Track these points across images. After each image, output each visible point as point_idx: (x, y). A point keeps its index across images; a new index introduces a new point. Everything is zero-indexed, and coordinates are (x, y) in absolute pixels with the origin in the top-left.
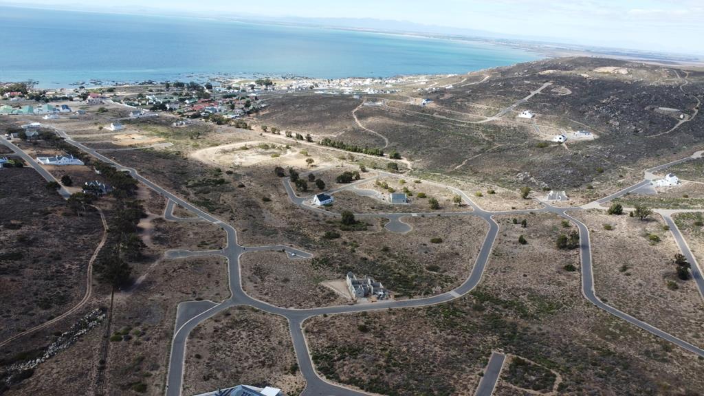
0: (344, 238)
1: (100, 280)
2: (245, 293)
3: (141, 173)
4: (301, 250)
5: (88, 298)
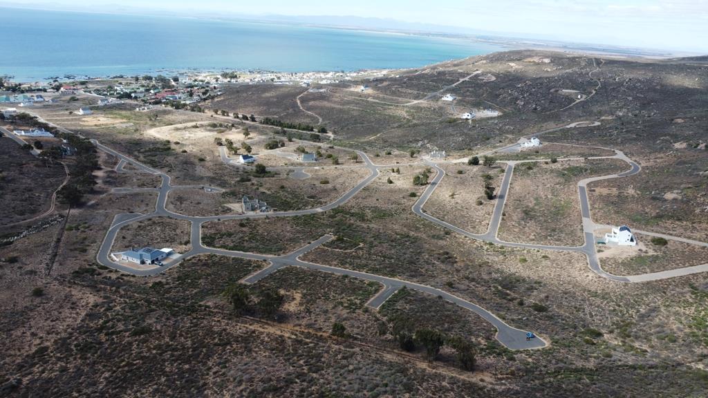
0: (254, 181)
2: (166, 210)
3: (102, 143)
4: (216, 188)
5: (52, 210)
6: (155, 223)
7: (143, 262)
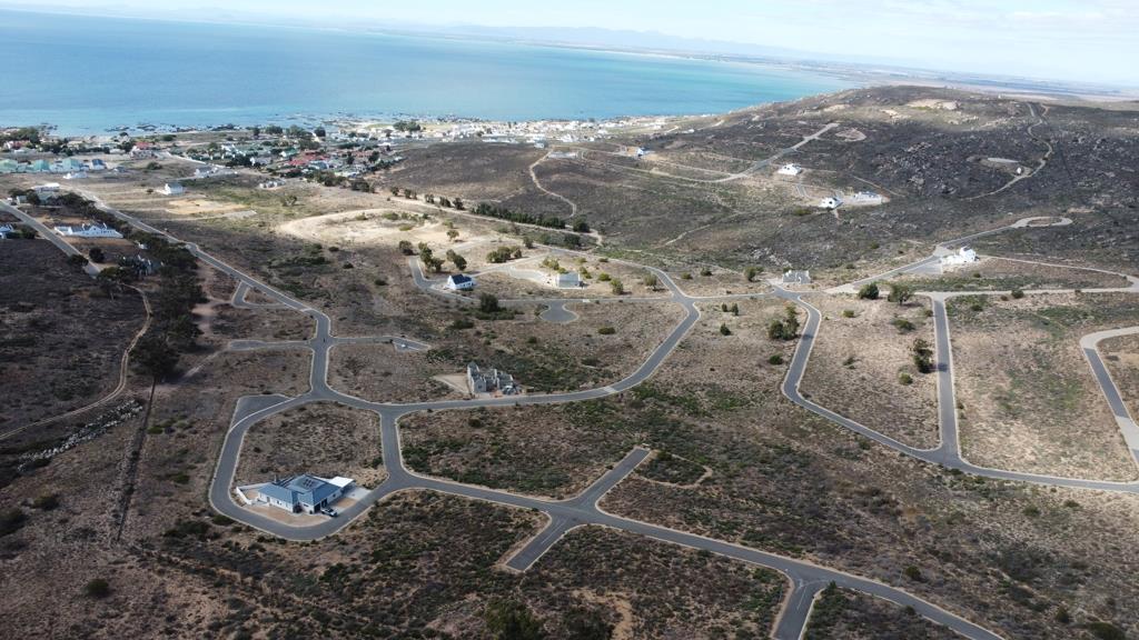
0: (479, 328)
1: (137, 371)
2: (330, 387)
3: (205, 250)
4: (416, 341)
5: (121, 389)
6: (312, 416)
7: (298, 509)
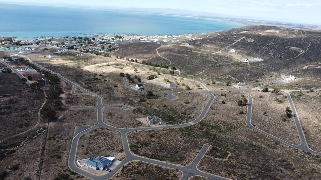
0: (148, 102)
1: (43, 117)
2: (104, 123)
3: (62, 76)
4: (129, 106)
5: (38, 124)
6: (99, 133)
7: (98, 169)
